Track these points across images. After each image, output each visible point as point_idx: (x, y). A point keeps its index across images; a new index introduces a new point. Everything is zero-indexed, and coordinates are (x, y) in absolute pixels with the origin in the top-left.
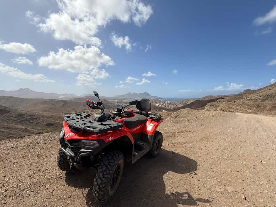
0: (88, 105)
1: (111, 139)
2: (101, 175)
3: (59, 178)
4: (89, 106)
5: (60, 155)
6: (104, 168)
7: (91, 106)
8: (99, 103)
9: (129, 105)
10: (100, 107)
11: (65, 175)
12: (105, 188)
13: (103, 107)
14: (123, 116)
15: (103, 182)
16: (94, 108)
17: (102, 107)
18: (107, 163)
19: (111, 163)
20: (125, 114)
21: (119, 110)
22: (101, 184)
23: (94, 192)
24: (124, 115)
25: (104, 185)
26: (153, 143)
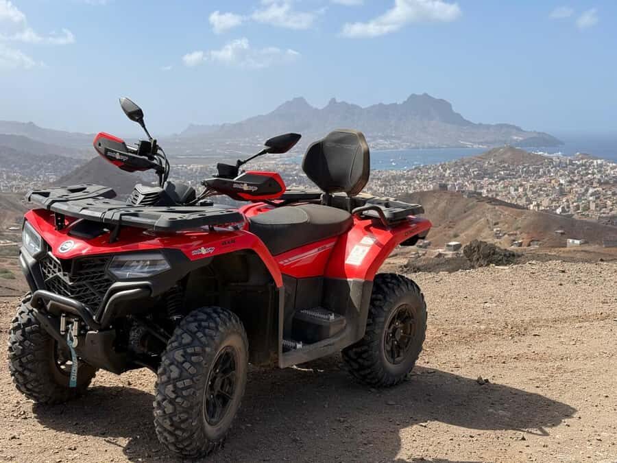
0: (109, 154)
1: (203, 251)
2: (178, 354)
3: (17, 417)
4: (112, 159)
5: (19, 332)
6: (187, 339)
7: (118, 156)
8: (149, 148)
9: (264, 152)
10: (155, 162)
11: (34, 412)
12: (191, 391)
13: (164, 162)
14: (242, 191)
15: (185, 374)
16: (131, 165)
17: (161, 162)
18: (193, 327)
19: (205, 327)
20: (248, 185)
21: (228, 171)
22: (180, 378)
23: (159, 403)
24: (245, 187)
25: (187, 382)
26: (371, 315)
